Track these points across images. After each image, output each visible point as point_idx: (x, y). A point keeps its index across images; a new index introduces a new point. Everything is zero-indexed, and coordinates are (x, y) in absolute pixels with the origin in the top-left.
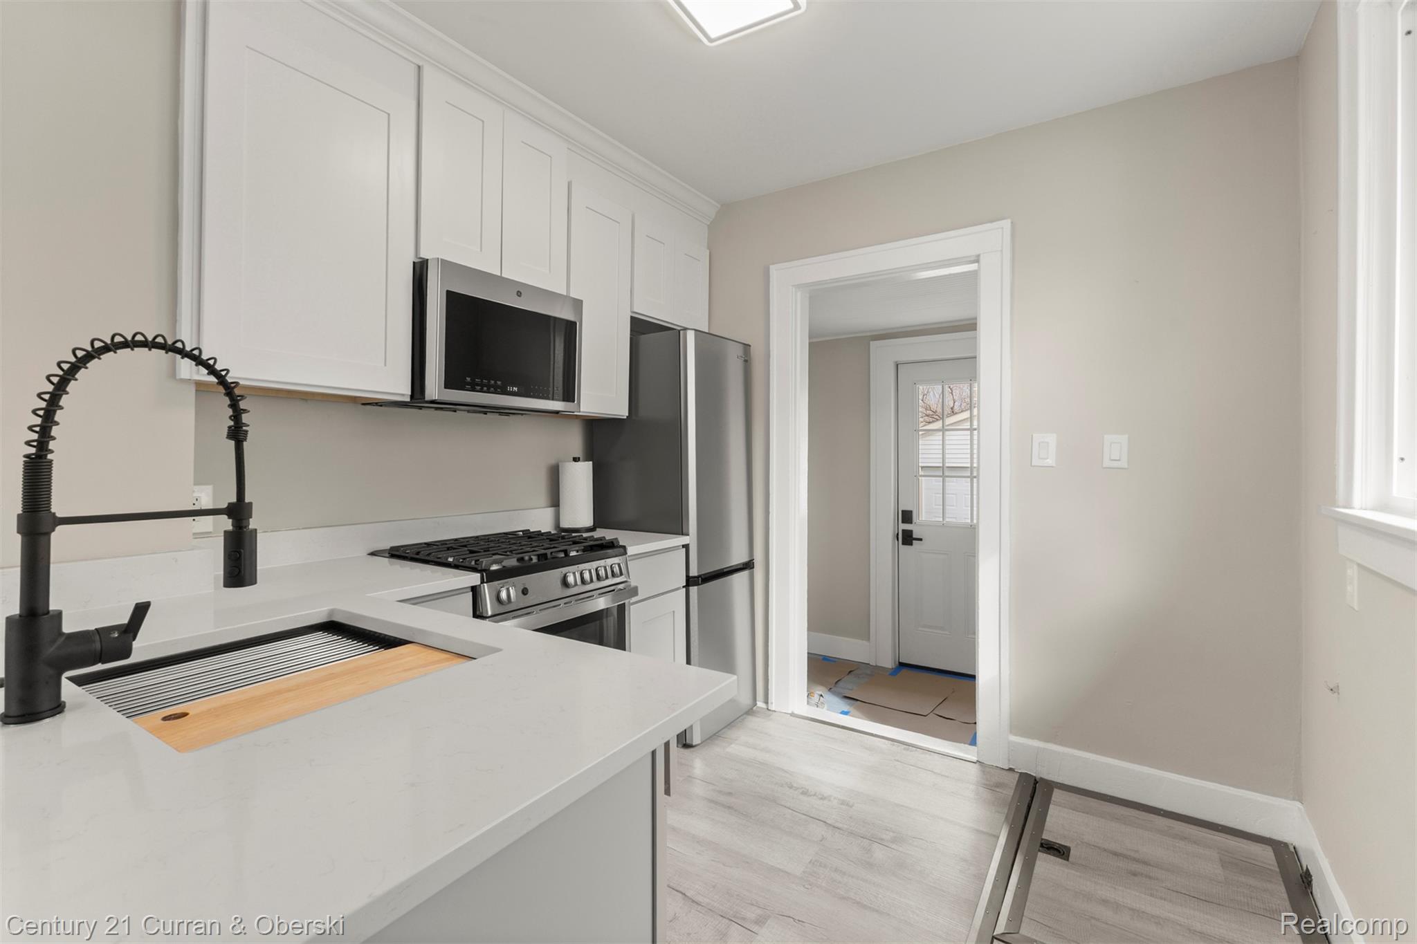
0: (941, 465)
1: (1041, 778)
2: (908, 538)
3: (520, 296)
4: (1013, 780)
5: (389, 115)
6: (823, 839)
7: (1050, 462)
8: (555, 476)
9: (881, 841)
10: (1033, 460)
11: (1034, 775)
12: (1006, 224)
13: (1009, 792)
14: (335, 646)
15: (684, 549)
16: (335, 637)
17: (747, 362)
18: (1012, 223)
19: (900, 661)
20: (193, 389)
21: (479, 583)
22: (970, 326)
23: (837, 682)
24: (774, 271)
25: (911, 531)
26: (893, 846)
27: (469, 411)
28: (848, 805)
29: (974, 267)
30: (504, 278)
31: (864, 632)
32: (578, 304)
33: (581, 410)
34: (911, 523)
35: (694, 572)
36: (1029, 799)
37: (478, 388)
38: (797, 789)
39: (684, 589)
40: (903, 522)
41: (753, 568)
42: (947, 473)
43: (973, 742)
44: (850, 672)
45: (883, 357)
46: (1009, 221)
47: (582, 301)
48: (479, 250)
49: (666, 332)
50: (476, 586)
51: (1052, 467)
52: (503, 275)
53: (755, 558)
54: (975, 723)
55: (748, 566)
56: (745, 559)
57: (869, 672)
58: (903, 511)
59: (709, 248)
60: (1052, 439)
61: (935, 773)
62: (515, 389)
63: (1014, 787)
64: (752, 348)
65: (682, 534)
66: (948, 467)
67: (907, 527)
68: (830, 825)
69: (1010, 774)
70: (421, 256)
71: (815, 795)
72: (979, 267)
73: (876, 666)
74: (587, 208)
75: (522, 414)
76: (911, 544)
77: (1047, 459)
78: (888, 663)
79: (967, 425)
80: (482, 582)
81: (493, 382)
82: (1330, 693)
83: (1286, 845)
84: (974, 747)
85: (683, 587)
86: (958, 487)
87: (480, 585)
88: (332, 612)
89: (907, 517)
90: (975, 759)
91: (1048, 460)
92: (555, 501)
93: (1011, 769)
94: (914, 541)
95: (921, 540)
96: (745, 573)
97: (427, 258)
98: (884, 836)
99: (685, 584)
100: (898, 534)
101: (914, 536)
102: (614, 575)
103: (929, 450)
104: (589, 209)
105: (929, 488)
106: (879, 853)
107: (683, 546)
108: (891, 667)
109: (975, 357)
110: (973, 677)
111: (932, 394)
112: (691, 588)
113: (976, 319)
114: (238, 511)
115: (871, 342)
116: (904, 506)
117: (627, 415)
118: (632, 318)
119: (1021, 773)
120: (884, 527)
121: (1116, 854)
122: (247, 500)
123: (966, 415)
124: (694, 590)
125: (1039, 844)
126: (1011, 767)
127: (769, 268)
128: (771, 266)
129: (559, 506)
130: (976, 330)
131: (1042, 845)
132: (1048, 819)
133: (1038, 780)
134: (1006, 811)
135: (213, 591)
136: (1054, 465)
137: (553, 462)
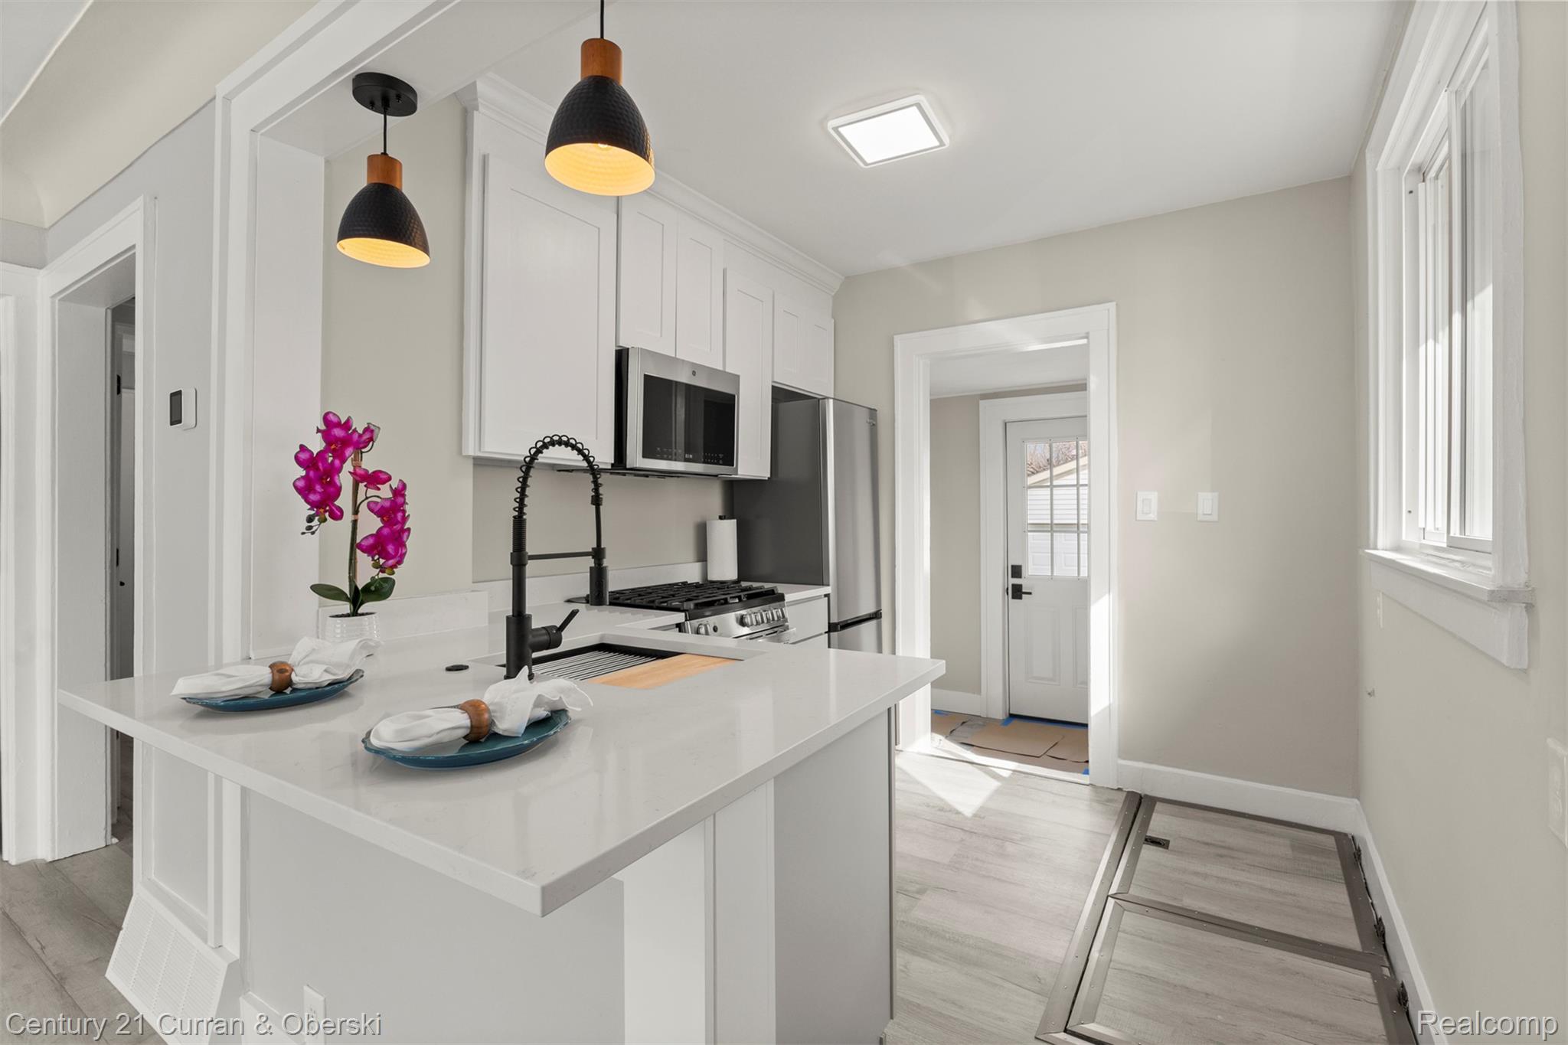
0: (1049, 522)
1: (1146, 796)
2: (1017, 592)
3: (694, 375)
4: (1122, 796)
5: (599, 229)
6: (962, 840)
7: (1153, 516)
8: (702, 534)
9: (1012, 841)
10: (1138, 515)
11: (1140, 792)
12: (1112, 306)
13: (1119, 806)
14: (608, 661)
15: (826, 598)
16: (612, 654)
17: (873, 428)
18: (1117, 305)
19: (1011, 712)
20: (471, 463)
21: (684, 620)
22: (1082, 387)
23: (952, 732)
24: (898, 340)
25: (1021, 586)
26: (1022, 843)
27: (636, 475)
28: (980, 817)
29: (1084, 341)
30: (678, 359)
31: (975, 686)
32: (735, 379)
33: (739, 473)
34: (1020, 577)
35: (834, 620)
36: (1135, 809)
37: (665, 456)
38: (933, 807)
39: (827, 635)
40: (1012, 577)
41: (881, 617)
42: (1055, 529)
43: (1086, 772)
44: (963, 723)
45: (991, 414)
46: (1114, 303)
47: (738, 376)
48: (659, 335)
49: (809, 400)
50: (680, 624)
51: (1154, 521)
52: (677, 357)
53: (882, 608)
54: (1087, 762)
55: (876, 616)
56: (872, 610)
57: (980, 723)
58: (1012, 566)
59: (833, 317)
60: (1153, 497)
61: (1053, 793)
62: (691, 456)
63: (1122, 801)
64: (878, 412)
65: (823, 585)
66: (1056, 524)
67: (1017, 581)
68: (967, 831)
69: (1120, 793)
70: (621, 344)
71: (950, 811)
72: (1088, 342)
73: (987, 718)
74: (739, 290)
75: (678, 477)
76: (1020, 598)
77: (1149, 513)
78: (999, 714)
79: (1071, 479)
80: (686, 620)
81: (665, 450)
82: (1369, 696)
83: (1346, 835)
84: (1087, 776)
85: (826, 632)
86: (1065, 542)
87: (684, 623)
88: (602, 636)
89: (1017, 571)
90: (1088, 783)
91: (1151, 515)
92: (702, 556)
93: (1119, 789)
94: (1024, 596)
95: (1030, 593)
96: (873, 623)
97: (627, 347)
98: (1014, 837)
99: (827, 630)
100: (1007, 589)
101: (1024, 590)
102: (758, 623)
103: (1037, 505)
104: (741, 292)
105: (1037, 542)
106: (1010, 848)
107: (826, 596)
108: (1001, 718)
109: (1086, 416)
110: (1086, 726)
111: (1037, 451)
112: (831, 634)
113: (1086, 379)
114: (598, 553)
115: (981, 402)
116: (1014, 561)
117: (769, 476)
118: (773, 387)
119: (1128, 792)
120: (994, 582)
121: (1207, 844)
122: (602, 546)
123: (1072, 465)
124: (834, 635)
125: (1143, 839)
126: (1120, 787)
127: (893, 338)
128: (895, 337)
129: (706, 561)
130: (1086, 390)
131: (1146, 840)
132: (1152, 822)
133: (1143, 796)
134: (1116, 817)
135: (487, 624)
136: (1156, 519)
137: (699, 520)
